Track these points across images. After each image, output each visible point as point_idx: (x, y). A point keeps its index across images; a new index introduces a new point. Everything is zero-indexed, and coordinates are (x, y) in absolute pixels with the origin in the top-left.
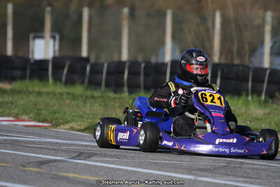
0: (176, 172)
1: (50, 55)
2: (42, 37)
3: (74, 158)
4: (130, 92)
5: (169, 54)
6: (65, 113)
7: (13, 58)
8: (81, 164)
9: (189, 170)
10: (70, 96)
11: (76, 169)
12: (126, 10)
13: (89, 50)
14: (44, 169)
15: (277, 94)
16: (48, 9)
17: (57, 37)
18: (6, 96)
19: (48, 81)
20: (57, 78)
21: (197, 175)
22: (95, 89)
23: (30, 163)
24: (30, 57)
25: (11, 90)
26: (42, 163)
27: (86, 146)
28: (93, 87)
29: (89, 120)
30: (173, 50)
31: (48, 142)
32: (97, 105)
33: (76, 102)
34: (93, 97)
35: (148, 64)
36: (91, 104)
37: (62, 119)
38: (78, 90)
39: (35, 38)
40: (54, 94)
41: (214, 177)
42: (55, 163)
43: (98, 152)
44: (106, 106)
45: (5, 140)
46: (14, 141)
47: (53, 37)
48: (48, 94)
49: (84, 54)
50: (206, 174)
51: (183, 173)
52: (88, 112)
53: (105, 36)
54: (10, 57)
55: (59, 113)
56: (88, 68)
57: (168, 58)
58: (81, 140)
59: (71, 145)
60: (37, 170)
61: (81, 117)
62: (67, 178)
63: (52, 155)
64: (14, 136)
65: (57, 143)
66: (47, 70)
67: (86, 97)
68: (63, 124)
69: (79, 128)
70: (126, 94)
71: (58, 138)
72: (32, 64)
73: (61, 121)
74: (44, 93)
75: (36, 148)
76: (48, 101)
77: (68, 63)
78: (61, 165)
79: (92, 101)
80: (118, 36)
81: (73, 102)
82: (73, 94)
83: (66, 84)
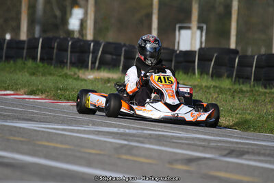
1: (197, 47)
2: (189, 28)
3: (225, 156)
10: (218, 90)
14: (193, 167)
17: (205, 27)
19: (194, 73)
20: (203, 71)
22: (243, 83)
23: (176, 161)
24: (176, 48)
26: (190, 160)
27: (237, 143)
28: (241, 81)
29: (238, 116)
31: (193, 139)
32: (246, 99)
33: (224, 96)
34: (242, 91)
36: (240, 98)
38: (226, 83)
39: (181, 28)
40: (201, 87)
42: (205, 162)
43: (250, 150)
45: (150, 135)
46: (160, 136)
47: (200, 28)
48: (195, 87)
49: (233, 46)
56: (237, 60)
59: (220, 141)
61: (230, 111)
63: (201, 152)
64: (159, 131)
65: (205, 140)
66: (194, 62)
69: (227, 123)
72: (177, 56)
75: (183, 144)
76: (194, 94)
77: (215, 55)
79: (241, 96)
81: (220, 96)
82: (221, 88)
83: (212, 76)
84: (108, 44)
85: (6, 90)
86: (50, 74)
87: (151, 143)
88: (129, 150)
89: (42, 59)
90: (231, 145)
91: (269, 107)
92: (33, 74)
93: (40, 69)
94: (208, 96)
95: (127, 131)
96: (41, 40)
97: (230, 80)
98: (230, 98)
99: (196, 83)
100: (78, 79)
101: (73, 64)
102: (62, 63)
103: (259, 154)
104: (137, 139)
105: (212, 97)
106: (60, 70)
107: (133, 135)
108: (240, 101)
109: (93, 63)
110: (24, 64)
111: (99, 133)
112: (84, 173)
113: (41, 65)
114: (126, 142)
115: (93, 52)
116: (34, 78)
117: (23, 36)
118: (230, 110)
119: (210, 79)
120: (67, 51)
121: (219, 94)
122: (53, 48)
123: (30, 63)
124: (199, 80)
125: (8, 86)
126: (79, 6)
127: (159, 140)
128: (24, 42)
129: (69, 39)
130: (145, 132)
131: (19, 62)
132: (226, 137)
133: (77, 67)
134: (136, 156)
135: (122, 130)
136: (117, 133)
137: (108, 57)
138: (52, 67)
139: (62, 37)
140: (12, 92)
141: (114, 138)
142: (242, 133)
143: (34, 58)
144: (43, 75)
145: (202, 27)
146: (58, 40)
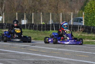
0: (53, 48)
1: (26, 24)
2: (24, 20)
3: (31, 46)
4: (43, 31)
5: (51, 22)
9: (56, 48)
11: (32, 48)
12: (41, 13)
13: (34, 22)
14: (25, 48)
15: (74, 30)
16: (25, 13)
19: (25, 29)
20: (27, 28)
21: (58, 49)
22: (35, 30)
23: (22, 47)
24: (21, 24)
26: (25, 47)
30: (52, 21)
32: (36, 34)
34: (35, 32)
35: (46, 25)
38: (32, 31)
39: (22, 20)
40: (27, 32)
41: (61, 49)
44: (38, 34)
47: (26, 19)
48: (26, 32)
49: (33, 23)
50: (60, 48)
51: (55, 48)
52: (34, 35)
53: (37, 19)
56: (34, 26)
57: (51, 23)
60: (24, 49)
62: (30, 50)
66: (25, 27)
70: (42, 31)
72: (22, 26)
77: (29, 25)
78: (29, 47)
80: (40, 18)
81: (31, 33)
84: (7, 24)
88: (13, 46)
91: (40, 35)
94: (28, 34)
100: (2, 31)
103: (38, 45)
109: (5, 28)
112: (4, 51)
115: (5, 26)
119: (29, 30)
126: (1, 16)
133: (1, 29)
134: (14, 47)
137: (8, 26)
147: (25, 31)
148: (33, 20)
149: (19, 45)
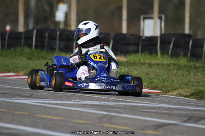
1: (158, 34)
2: (151, 18)
3: (185, 122)
6: (173, 81)
7: (128, 35)
8: (192, 127)
10: (176, 67)
13: (190, 28)
14: (160, 132)
17: (163, 17)
18: (123, 67)
19: (157, 54)
20: (164, 51)
22: (196, 61)
24: (141, 35)
25: (127, 62)
26: (158, 126)
27: (194, 110)
28: (195, 59)
29: (194, 88)
31: (161, 107)
32: (199, 74)
33: (182, 72)
34: (195, 67)
36: (194, 73)
37: (171, 86)
38: (183, 61)
39: (144, 18)
40: (163, 65)
42: (170, 127)
45: (125, 106)
47: (160, 18)
48: (158, 65)
49: (187, 31)
52: (192, 80)
54: (125, 35)
55: (168, 81)
56: (191, 43)
58: (189, 105)
59: (180, 109)
63: (167, 119)
64: (132, 102)
65: (169, 108)
66: (157, 45)
67: (190, 67)
68: (172, 90)
69: (185, 94)
71: (169, 103)
72: (143, 40)
73: (170, 88)
74: (154, 64)
76: (158, 71)
77: (173, 39)
79: (195, 71)
81: (179, 72)
82: (178, 65)
83: (171, 56)
85: (9, 72)
86: (44, 58)
87: (126, 113)
88: (110, 119)
89: (36, 46)
90: (189, 112)
92: (30, 59)
93: (36, 54)
94: (170, 73)
95: (107, 103)
96: (35, 32)
97: (186, 58)
98: (186, 73)
99: (159, 62)
101: (61, 50)
102: (52, 49)
104: (115, 110)
105: (172, 73)
106: (51, 55)
107: (112, 107)
108: (194, 75)
110: (22, 50)
111: (84, 106)
113: (36, 51)
114: (106, 113)
116: (30, 62)
117: (21, 29)
118: (187, 83)
119: (170, 59)
120: (55, 39)
121: (177, 71)
122: (45, 38)
123: (27, 50)
124: (161, 59)
125: (11, 69)
126: (64, 3)
127: (133, 110)
128: (21, 33)
129: (57, 30)
130: (121, 103)
131: (18, 49)
132: (185, 106)
133: (64, 52)
134: (115, 124)
135: (102, 103)
136: (99, 106)
138: (45, 52)
139: (51, 28)
140: (14, 74)
141: (96, 110)
142: (198, 101)
143: (30, 46)
144: (38, 59)
145: (161, 17)
146: (48, 31)
147: (154, 62)
148: (187, 20)
149: (136, 119)
